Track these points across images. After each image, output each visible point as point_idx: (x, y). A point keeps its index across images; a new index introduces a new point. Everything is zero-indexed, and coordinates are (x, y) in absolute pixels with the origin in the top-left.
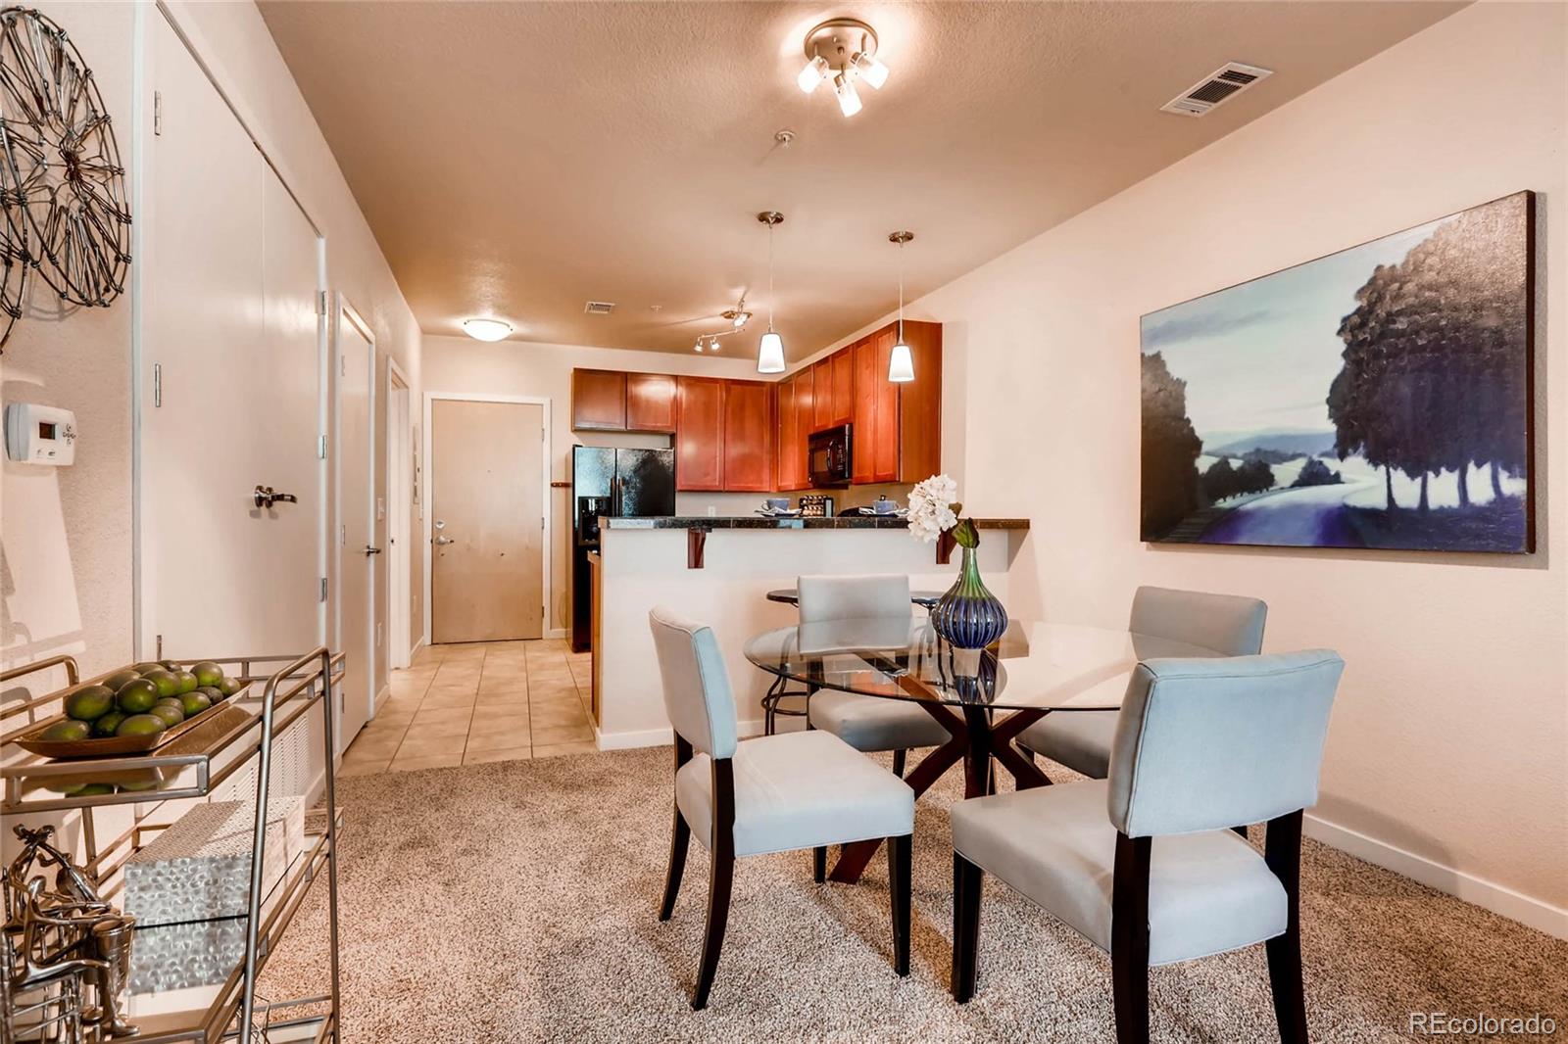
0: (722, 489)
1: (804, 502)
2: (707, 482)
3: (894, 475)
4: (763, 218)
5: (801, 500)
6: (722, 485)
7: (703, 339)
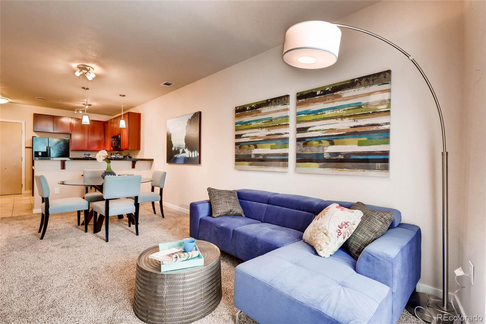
0: (87, 150)
1: (112, 154)
2: (82, 148)
3: (128, 148)
4: (83, 88)
5: (111, 153)
6: (87, 149)
7: (77, 110)
